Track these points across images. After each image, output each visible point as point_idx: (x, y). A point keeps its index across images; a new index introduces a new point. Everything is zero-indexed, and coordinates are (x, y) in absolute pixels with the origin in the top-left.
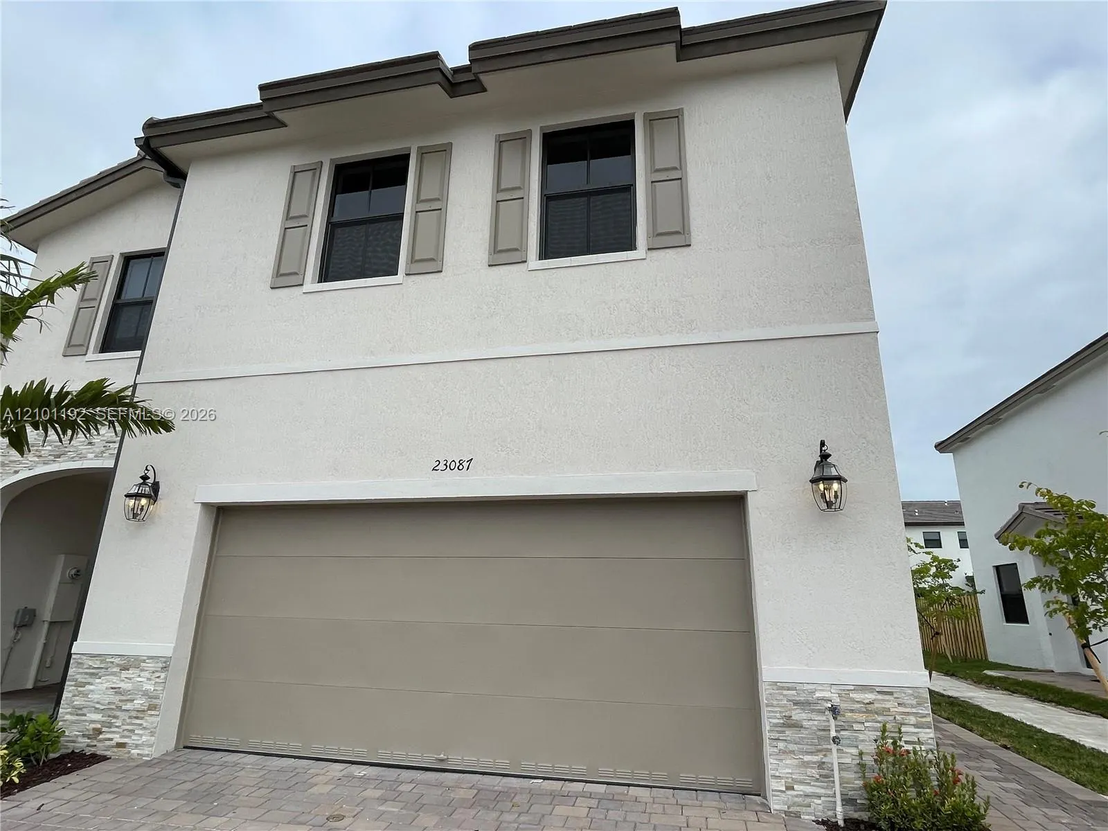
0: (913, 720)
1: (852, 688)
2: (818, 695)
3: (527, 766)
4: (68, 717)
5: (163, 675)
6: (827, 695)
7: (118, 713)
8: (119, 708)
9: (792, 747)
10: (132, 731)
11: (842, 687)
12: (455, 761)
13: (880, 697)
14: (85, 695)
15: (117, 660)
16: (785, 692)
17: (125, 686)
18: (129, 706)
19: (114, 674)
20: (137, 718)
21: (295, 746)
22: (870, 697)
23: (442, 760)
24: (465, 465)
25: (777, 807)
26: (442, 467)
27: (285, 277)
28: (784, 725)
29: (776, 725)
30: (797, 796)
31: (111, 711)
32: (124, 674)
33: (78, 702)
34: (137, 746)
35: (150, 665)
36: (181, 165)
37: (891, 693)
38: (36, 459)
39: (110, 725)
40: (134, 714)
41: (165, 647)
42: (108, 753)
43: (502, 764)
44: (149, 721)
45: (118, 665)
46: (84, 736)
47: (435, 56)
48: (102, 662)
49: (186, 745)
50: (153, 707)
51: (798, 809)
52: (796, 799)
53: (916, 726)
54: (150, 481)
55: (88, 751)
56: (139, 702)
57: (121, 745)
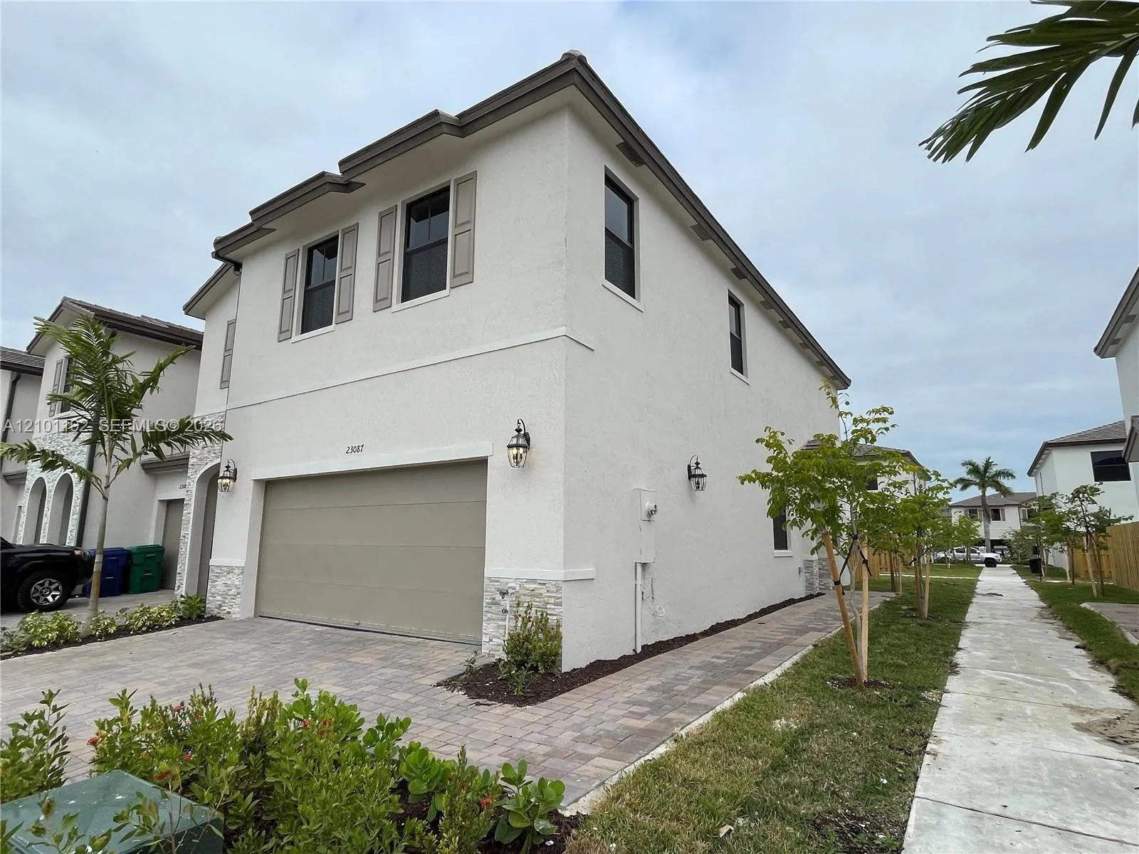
0: (552, 601)
1: (525, 581)
2: (510, 585)
3: (393, 628)
4: (210, 598)
5: (241, 577)
6: (513, 585)
7: (226, 596)
8: (227, 594)
9: (494, 616)
10: (231, 606)
11: (521, 580)
12: (363, 626)
13: (539, 586)
14: (215, 588)
15: (225, 569)
16: (495, 584)
17: (229, 582)
18: (230, 593)
19: (224, 576)
20: (234, 599)
21: (299, 616)
22: (533, 586)
23: (358, 624)
24: (360, 448)
25: (485, 651)
26: (350, 451)
27: (284, 334)
28: (492, 604)
29: (488, 603)
30: (494, 645)
31: (224, 595)
32: (229, 576)
33: (214, 590)
34: (234, 613)
35: (237, 571)
36: (240, 261)
37: (544, 584)
38: (214, 455)
39: (224, 602)
40: (233, 597)
41: (241, 562)
42: (224, 617)
43: (381, 626)
44: (238, 600)
45: (226, 572)
46: (216, 608)
47: (323, 175)
48: (221, 570)
49: (258, 615)
50: (238, 593)
51: (494, 652)
52: (494, 647)
53: (554, 604)
54: (232, 468)
55: (218, 615)
56: (233, 591)
57: (229, 613)
